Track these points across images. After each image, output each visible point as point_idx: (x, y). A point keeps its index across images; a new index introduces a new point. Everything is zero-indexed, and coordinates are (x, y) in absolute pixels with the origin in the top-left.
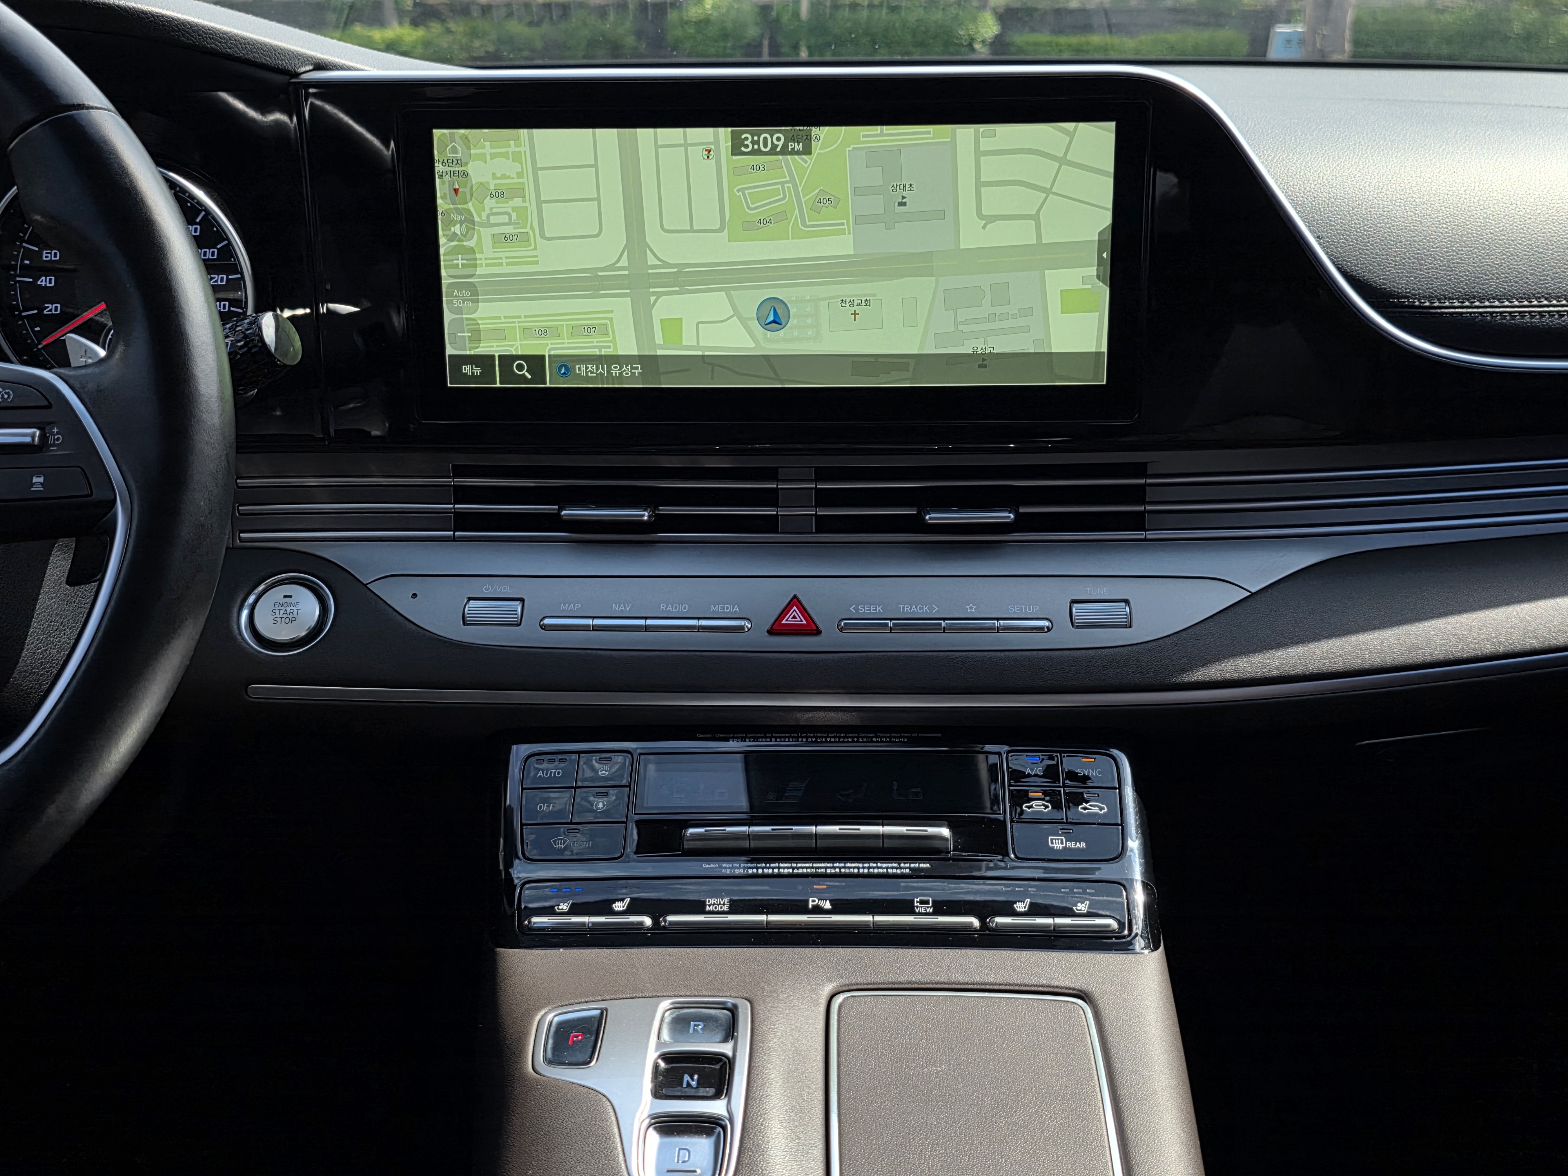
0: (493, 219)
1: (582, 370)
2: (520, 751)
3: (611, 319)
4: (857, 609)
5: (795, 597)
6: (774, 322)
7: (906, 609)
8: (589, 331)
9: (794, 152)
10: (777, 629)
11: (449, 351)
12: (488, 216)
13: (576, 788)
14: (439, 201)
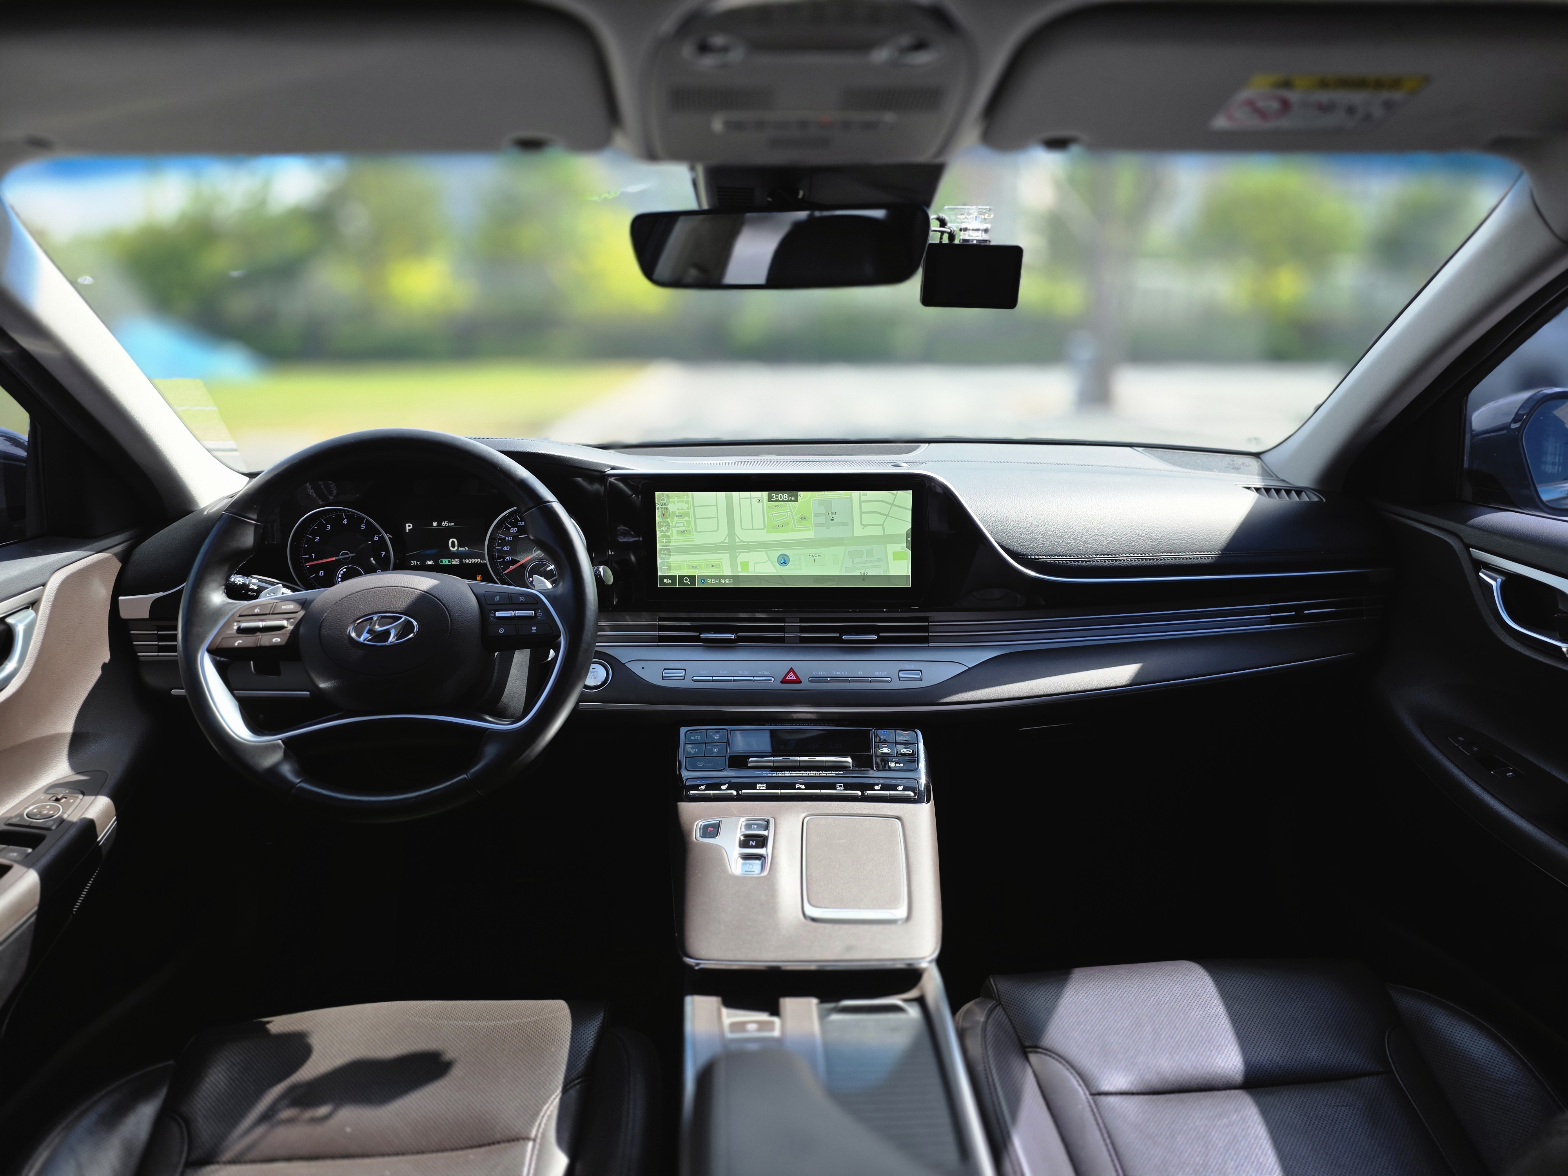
0: (677, 525)
1: (709, 581)
2: (683, 730)
3: (721, 562)
4: (815, 673)
5: (791, 668)
6: (784, 563)
7: (834, 673)
8: (713, 566)
9: (791, 501)
10: (784, 681)
11: (659, 574)
12: (676, 523)
13: (706, 743)
14: (657, 518)
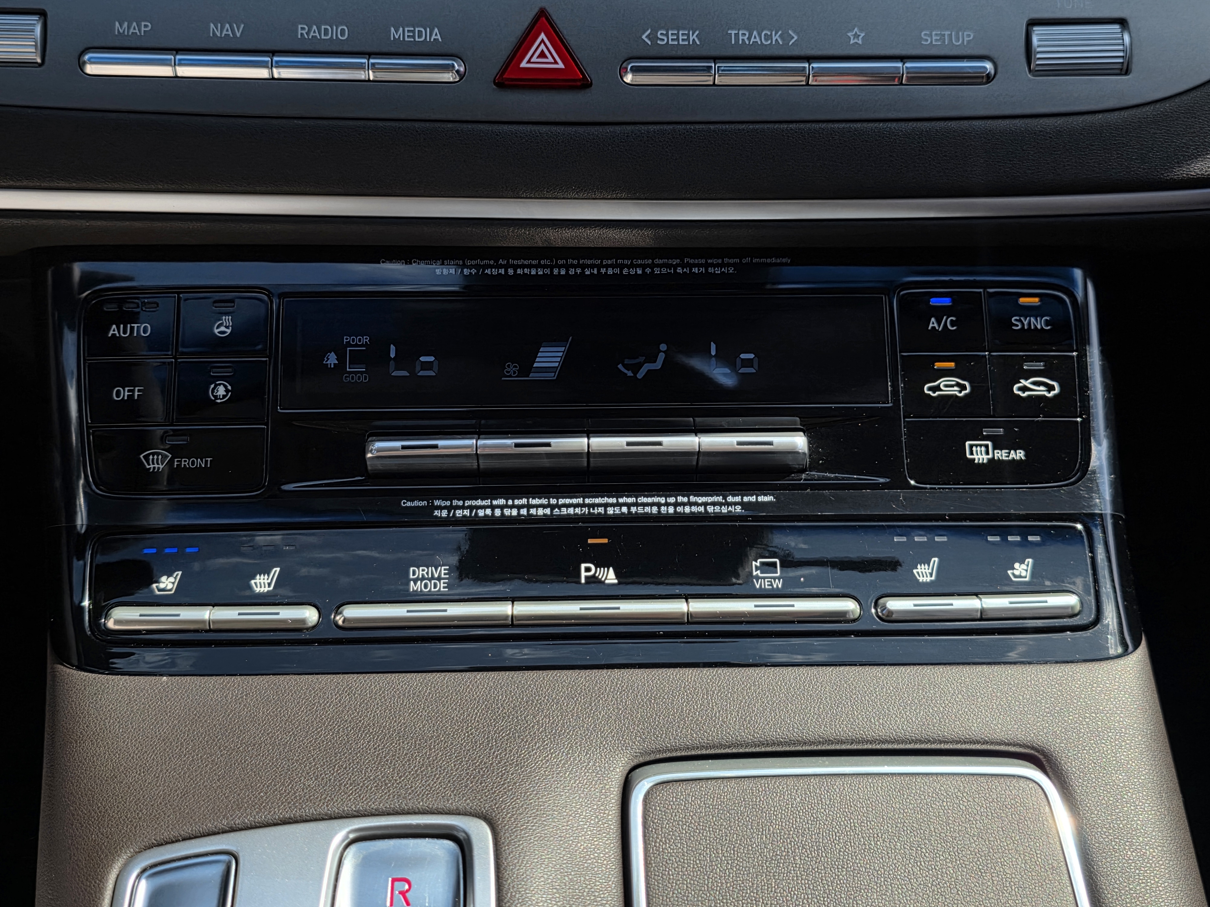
4: (653, 37)
5: (542, 13)
7: (741, 38)
10: (512, 77)
